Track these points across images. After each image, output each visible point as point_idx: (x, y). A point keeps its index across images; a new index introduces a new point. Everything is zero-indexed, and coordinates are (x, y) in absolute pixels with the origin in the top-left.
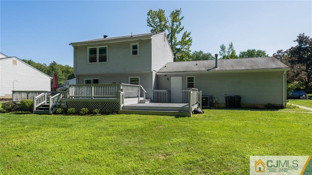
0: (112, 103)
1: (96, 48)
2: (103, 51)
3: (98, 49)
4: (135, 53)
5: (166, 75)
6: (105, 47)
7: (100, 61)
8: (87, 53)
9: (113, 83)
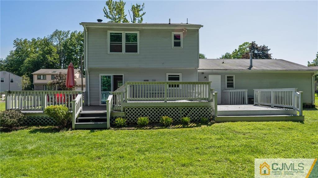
0: (200, 108)
1: (121, 34)
2: (131, 38)
3: (125, 35)
4: (177, 44)
5: (203, 73)
6: (135, 34)
7: (126, 51)
8: (106, 38)
9: (145, 81)
